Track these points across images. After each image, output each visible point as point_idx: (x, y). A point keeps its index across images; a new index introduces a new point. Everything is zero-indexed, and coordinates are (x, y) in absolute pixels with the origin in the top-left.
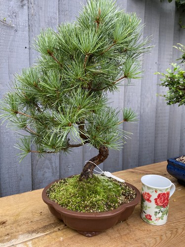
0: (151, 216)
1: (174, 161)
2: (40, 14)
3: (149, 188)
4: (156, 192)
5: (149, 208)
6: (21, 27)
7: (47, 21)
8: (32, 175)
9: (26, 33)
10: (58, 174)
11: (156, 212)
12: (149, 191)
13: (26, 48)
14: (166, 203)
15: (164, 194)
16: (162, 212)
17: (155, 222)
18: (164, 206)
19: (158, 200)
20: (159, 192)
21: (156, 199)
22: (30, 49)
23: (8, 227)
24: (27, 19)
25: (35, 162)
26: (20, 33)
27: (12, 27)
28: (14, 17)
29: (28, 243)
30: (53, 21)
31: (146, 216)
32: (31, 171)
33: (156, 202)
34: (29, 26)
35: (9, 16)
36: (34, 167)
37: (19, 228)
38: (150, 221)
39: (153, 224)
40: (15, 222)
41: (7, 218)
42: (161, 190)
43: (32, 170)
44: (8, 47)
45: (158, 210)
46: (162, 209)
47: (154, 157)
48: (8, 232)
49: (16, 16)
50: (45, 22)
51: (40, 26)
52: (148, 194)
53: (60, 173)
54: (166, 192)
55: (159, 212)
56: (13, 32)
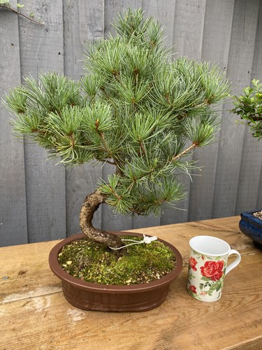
0: (195, 288)
1: (249, 216)
2: (79, 5)
3: (195, 252)
4: (203, 258)
5: (194, 277)
6: (53, 24)
7: (88, 15)
8: (67, 220)
9: (60, 33)
10: (100, 221)
11: (202, 284)
12: (195, 257)
13: (59, 53)
14: (216, 275)
15: (214, 263)
16: (210, 285)
17: (200, 296)
18: (213, 279)
19: (205, 269)
20: (207, 260)
21: (202, 268)
22: (65, 55)
23: (28, 278)
24: (62, 14)
25: (70, 205)
26: (51, 34)
27: (42, 25)
28: (44, 11)
29: (47, 297)
30: (97, 15)
31: (191, 287)
32: (65, 215)
33: (202, 271)
34: (64, 22)
35: (38, 10)
36: (69, 211)
37: (39, 280)
38: (195, 295)
39: (197, 298)
40: (36, 273)
41: (28, 268)
42: (209, 258)
43: (67, 214)
44: (37, 53)
45: (204, 282)
46: (210, 282)
47: (236, 208)
48: (27, 283)
49: (46, 10)
50: (86, 16)
51: (79, 23)
52: (194, 259)
53: (102, 220)
54: (216, 261)
55: (206, 285)
56: (42, 32)
